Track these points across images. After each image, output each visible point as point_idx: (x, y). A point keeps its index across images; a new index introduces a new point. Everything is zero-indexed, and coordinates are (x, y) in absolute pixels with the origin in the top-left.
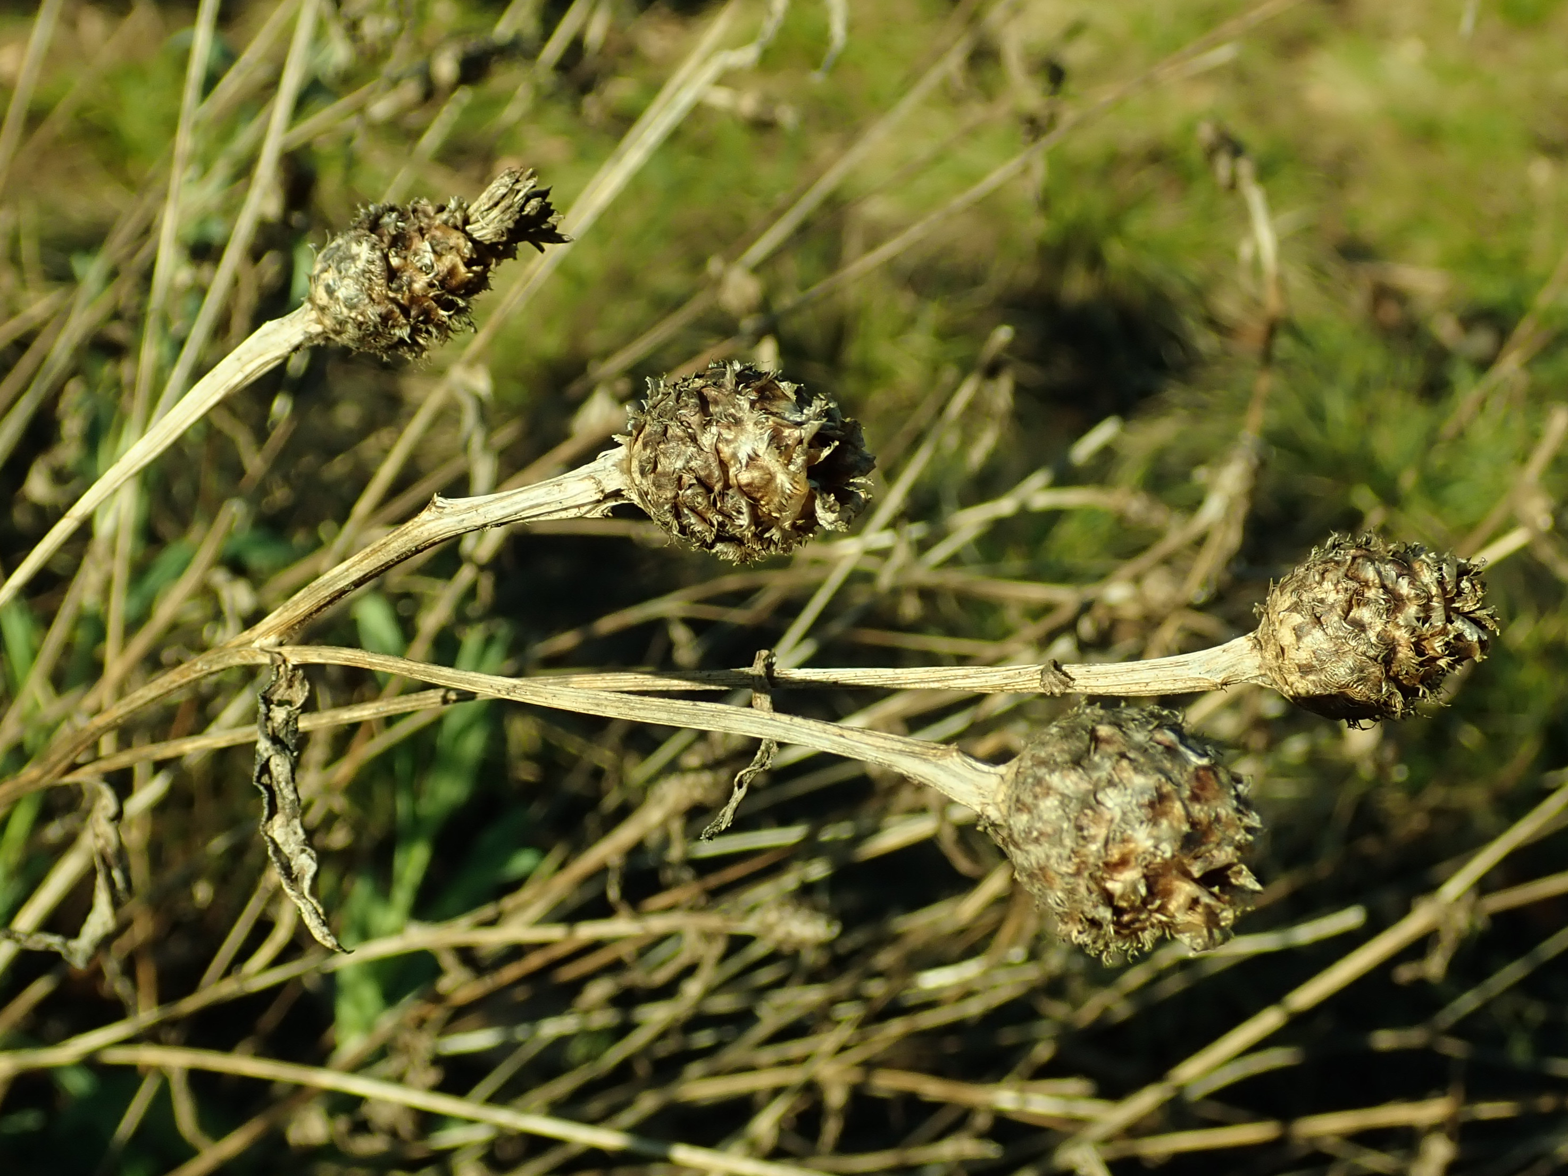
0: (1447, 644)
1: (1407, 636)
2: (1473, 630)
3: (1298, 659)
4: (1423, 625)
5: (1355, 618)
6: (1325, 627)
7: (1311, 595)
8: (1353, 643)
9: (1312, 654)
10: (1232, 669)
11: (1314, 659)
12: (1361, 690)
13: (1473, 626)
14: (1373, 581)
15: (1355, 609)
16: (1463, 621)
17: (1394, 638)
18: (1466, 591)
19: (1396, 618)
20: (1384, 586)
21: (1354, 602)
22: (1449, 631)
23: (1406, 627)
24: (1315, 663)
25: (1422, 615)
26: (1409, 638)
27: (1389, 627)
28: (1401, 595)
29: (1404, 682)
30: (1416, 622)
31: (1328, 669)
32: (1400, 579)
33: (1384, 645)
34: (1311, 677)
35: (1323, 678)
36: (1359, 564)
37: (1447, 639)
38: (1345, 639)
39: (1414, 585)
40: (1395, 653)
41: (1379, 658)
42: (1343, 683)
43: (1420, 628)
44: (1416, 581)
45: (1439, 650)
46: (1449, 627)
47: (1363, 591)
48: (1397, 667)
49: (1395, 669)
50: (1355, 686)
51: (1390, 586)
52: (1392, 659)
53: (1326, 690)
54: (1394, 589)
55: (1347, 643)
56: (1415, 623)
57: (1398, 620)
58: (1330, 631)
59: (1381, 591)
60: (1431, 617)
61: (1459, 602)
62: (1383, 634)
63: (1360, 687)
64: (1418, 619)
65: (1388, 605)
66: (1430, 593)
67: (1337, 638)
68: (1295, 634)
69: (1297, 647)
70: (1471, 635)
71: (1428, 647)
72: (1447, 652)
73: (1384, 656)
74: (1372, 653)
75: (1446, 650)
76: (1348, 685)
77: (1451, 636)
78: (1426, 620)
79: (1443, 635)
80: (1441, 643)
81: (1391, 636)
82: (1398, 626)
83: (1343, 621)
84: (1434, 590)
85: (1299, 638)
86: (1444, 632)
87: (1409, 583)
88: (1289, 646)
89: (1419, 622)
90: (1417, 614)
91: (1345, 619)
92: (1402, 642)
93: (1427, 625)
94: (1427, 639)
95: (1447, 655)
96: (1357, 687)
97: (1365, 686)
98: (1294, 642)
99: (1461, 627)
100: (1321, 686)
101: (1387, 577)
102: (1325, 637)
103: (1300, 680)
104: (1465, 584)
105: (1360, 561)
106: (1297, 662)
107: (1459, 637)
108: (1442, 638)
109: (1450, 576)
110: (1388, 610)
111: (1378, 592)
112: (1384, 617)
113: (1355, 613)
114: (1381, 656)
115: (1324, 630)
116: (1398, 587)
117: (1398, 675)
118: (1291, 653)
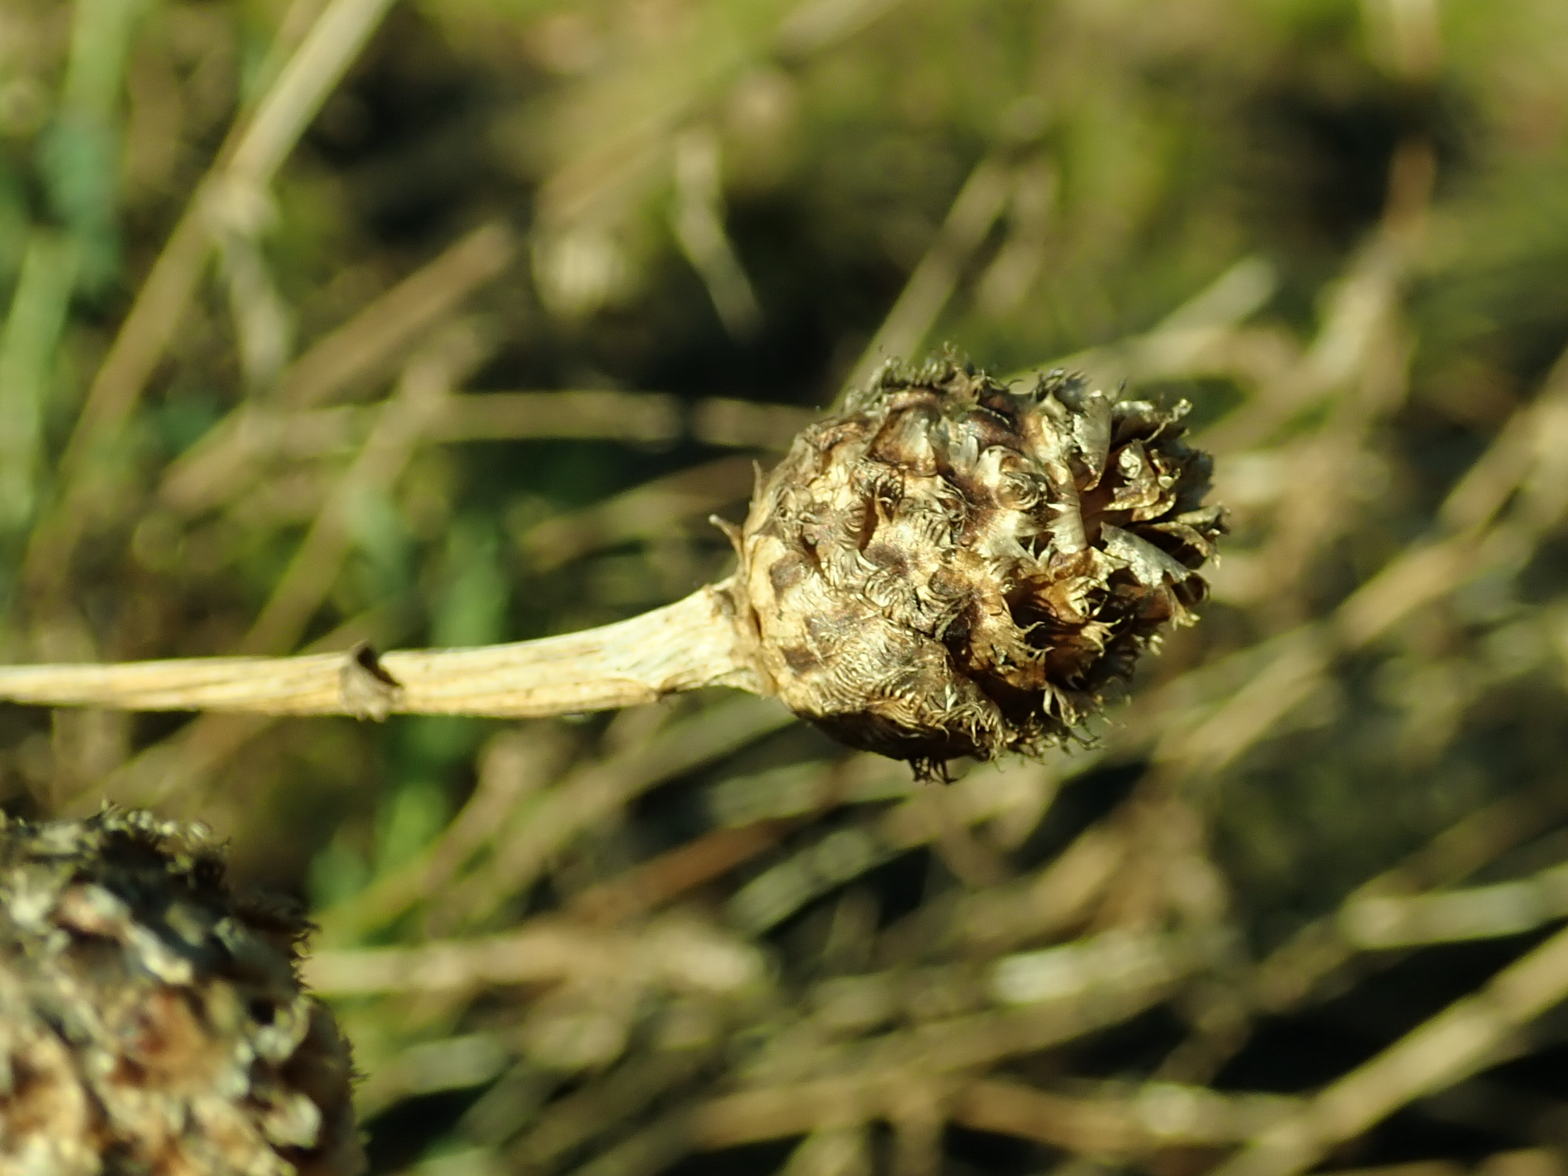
0: (1095, 594)
1: (996, 579)
2: (1152, 559)
3: (784, 638)
4: (1037, 555)
5: (885, 546)
6: (824, 565)
7: (805, 497)
8: (882, 601)
9: (804, 626)
10: (683, 659)
11: (808, 637)
12: (912, 701)
13: (1152, 549)
14: (925, 461)
15: (883, 524)
16: (1127, 540)
17: (970, 586)
18: (1132, 473)
19: (974, 540)
20: (945, 471)
21: (878, 509)
22: (1096, 565)
23: (996, 560)
24: (812, 646)
25: (1030, 532)
26: (999, 586)
27: (957, 562)
28: (985, 490)
29: (1011, 681)
30: (1021, 549)
31: (839, 659)
32: (986, 454)
33: (949, 601)
34: (814, 677)
35: (832, 676)
36: (905, 423)
37: (1093, 583)
38: (863, 591)
39: (1015, 465)
40: (976, 620)
41: (939, 633)
42: (870, 688)
43: (1028, 561)
44: (1022, 453)
45: (1077, 607)
46: (1097, 555)
47: (903, 484)
48: (983, 649)
49: (979, 654)
50: (898, 693)
51: (962, 470)
52: (969, 632)
53: (843, 703)
54: (971, 477)
55: (869, 599)
56: (1017, 551)
57: (976, 545)
58: (834, 575)
59: (940, 480)
60: (1052, 535)
61: (1122, 499)
62: (944, 577)
63: (909, 697)
64: (1025, 542)
65: (952, 513)
66: (1055, 482)
67: (850, 589)
68: (773, 582)
69: (777, 612)
70: (1147, 571)
71: (1053, 600)
72: (1096, 612)
73: (948, 628)
74: (924, 620)
75: (1093, 607)
76: (883, 692)
77: (1103, 577)
78: (1043, 541)
79: (1083, 575)
80: (1081, 593)
81: (965, 582)
82: (976, 559)
83: (858, 553)
84: (1063, 475)
85: (779, 590)
86: (1085, 567)
87: (1003, 462)
88: (765, 609)
89: (1026, 549)
90: (1021, 529)
91: (862, 548)
92: (987, 594)
93: (1045, 553)
94: (1051, 584)
95: (1099, 618)
96: (902, 697)
97: (919, 692)
98: (773, 601)
99: (1124, 555)
100: (832, 695)
101: (957, 452)
102: (826, 589)
103: (794, 682)
104: (1129, 459)
105: (909, 416)
106: (781, 643)
107: (1122, 577)
108: (1081, 580)
109: (1091, 443)
110: (952, 524)
111: (933, 484)
112: (946, 539)
113: (885, 534)
114: (943, 627)
115: (822, 572)
116: (979, 473)
117: (992, 666)
118: (770, 624)
